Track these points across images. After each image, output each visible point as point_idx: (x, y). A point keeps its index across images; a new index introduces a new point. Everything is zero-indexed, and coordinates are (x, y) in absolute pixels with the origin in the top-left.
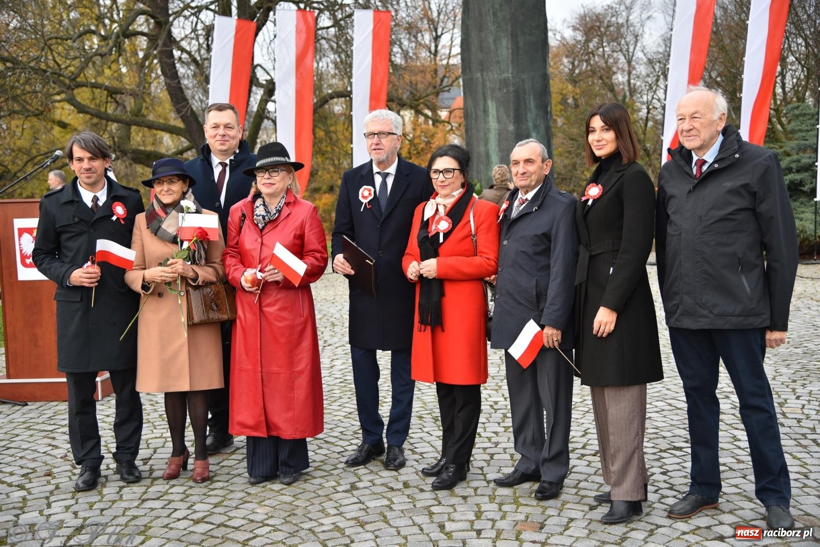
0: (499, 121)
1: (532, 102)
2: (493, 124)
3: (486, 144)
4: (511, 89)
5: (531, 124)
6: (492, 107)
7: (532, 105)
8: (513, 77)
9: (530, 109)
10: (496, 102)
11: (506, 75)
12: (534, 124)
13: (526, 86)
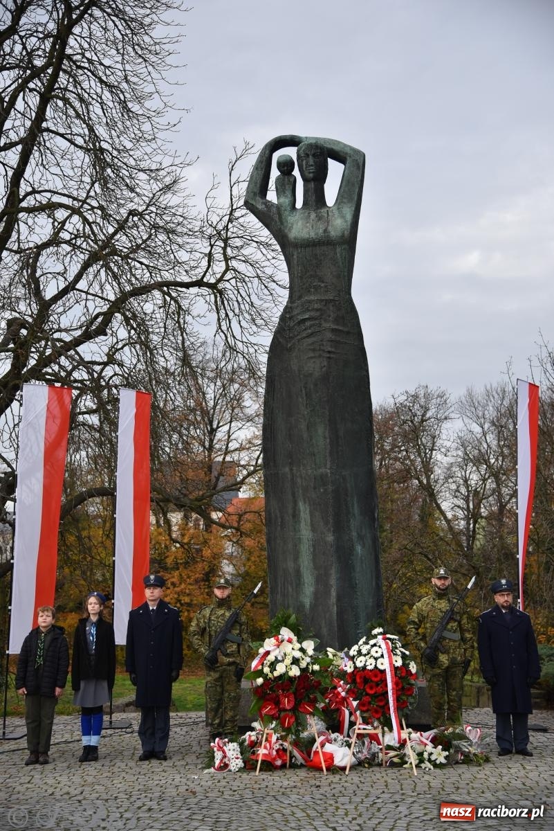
0: (314, 529)
1: (356, 506)
2: (305, 532)
3: (296, 558)
4: (330, 488)
5: (354, 534)
6: (304, 510)
7: (356, 510)
8: (331, 473)
9: (354, 515)
10: (310, 505)
11: (322, 470)
12: (358, 534)
13: (348, 485)
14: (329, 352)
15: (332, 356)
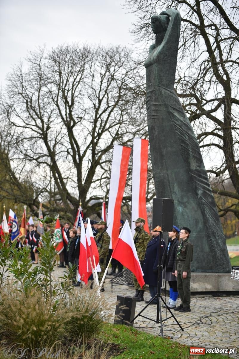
14: (153, 116)
15: (156, 117)
